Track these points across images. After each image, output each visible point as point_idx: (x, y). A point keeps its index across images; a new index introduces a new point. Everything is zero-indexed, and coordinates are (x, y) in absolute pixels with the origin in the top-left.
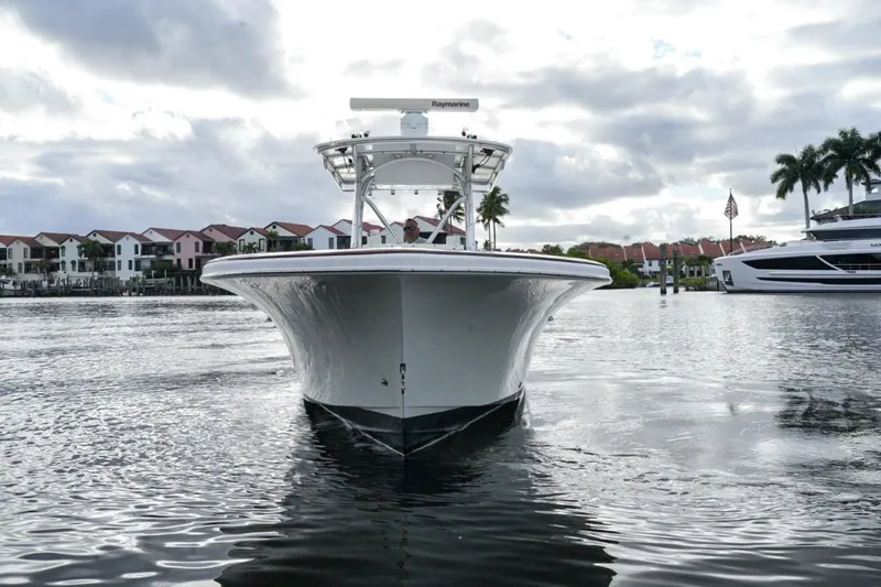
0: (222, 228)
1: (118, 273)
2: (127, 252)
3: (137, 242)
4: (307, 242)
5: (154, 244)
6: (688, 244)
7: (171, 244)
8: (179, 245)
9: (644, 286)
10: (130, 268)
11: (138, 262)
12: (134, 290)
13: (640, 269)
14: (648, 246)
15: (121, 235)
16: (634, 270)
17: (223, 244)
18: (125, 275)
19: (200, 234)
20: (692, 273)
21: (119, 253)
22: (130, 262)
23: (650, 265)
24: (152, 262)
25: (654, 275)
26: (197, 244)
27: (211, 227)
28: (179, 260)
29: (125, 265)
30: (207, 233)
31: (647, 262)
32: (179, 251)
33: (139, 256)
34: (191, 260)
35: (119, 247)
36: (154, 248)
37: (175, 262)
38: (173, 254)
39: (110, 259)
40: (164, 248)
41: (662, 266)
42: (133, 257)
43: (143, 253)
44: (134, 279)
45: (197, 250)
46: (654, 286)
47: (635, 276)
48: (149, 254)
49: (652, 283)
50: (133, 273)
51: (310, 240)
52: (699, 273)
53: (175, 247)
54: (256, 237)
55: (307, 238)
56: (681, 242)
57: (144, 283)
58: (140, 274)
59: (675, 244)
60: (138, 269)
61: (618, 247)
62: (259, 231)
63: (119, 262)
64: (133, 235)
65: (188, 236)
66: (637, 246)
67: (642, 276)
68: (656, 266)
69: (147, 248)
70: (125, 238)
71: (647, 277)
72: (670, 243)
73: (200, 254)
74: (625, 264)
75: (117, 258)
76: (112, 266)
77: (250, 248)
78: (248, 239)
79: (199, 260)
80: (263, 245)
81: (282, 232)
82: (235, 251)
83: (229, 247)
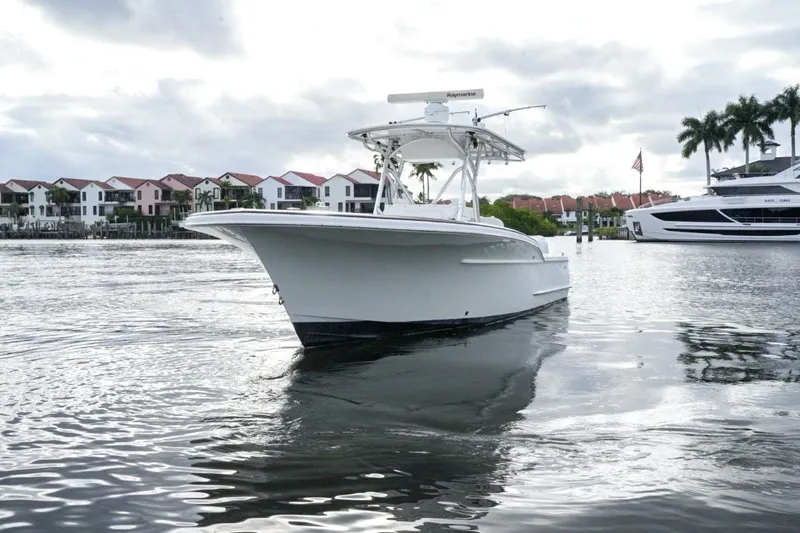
0: (180, 178)
1: (83, 218)
2: (92, 198)
3: (101, 190)
4: (257, 191)
5: (117, 192)
6: (602, 197)
7: (133, 192)
8: (139, 192)
9: (562, 234)
10: (95, 213)
11: (102, 208)
12: (98, 234)
13: (559, 220)
14: (566, 198)
15: (86, 183)
16: (553, 220)
17: (181, 192)
18: (89, 219)
19: (159, 183)
20: (605, 223)
21: (85, 199)
22: (95, 208)
23: (568, 216)
24: (115, 207)
25: (571, 225)
26: (156, 192)
27: (169, 177)
28: (140, 207)
29: (90, 210)
30: (165, 182)
31: (565, 214)
32: (140, 198)
33: (103, 202)
34: (150, 207)
35: (84, 193)
36: (117, 195)
37: (136, 208)
38: (133, 200)
39: (75, 205)
40: (127, 195)
41: (579, 217)
42: (97, 203)
43: (107, 200)
44: (99, 224)
45: (157, 198)
46: (571, 235)
47: (554, 225)
48: (111, 201)
49: (569, 232)
50: (98, 218)
51: (260, 189)
52: (612, 224)
53: (136, 195)
54: (211, 186)
55: (257, 187)
56: (597, 195)
57: (108, 226)
58: (104, 218)
59: (591, 197)
60: (101, 214)
61: (540, 199)
62: (213, 180)
63: (85, 207)
64: (98, 183)
65: (148, 185)
66: (557, 198)
67: (559, 225)
68: (573, 217)
69: (110, 195)
70: (89, 186)
71: (565, 227)
72: (586, 196)
73: (159, 201)
74: (547, 215)
75: (83, 204)
76: (77, 212)
77: (205, 196)
78: (203, 187)
79: (158, 207)
80: (218, 193)
81: (235, 182)
82: (191, 199)
83: (186, 195)
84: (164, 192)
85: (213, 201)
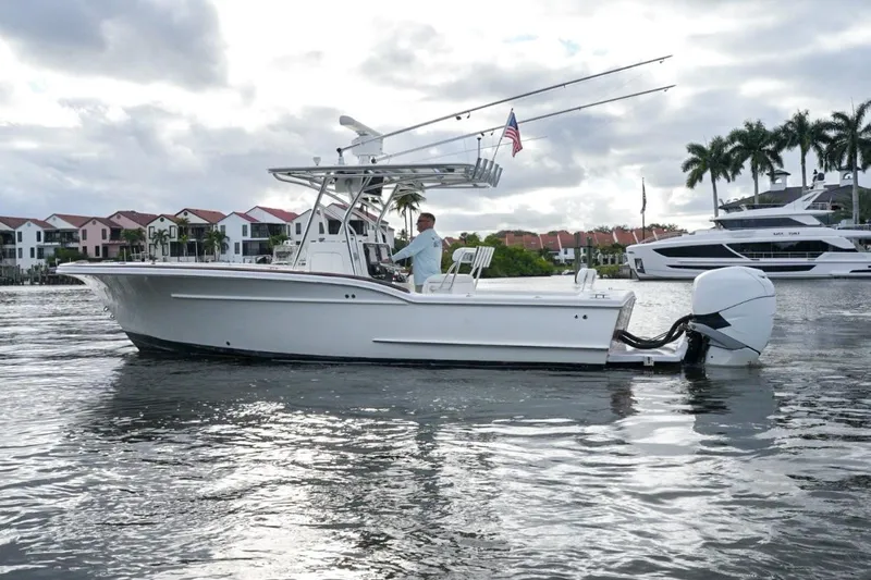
0: (131, 215)
1: (19, 261)
2: (29, 239)
3: (40, 229)
4: (219, 230)
5: (58, 231)
6: (603, 231)
7: (77, 231)
8: (84, 232)
9: (560, 274)
10: (32, 256)
11: (41, 250)
12: (36, 279)
13: (556, 258)
14: (564, 233)
15: (21, 221)
16: (550, 258)
17: (133, 231)
18: (26, 263)
19: (107, 221)
20: (606, 261)
21: (20, 240)
22: (32, 249)
23: (566, 253)
24: (56, 249)
25: (569, 263)
26: (104, 231)
27: (119, 214)
28: (85, 248)
29: (26, 253)
30: (114, 219)
31: (562, 251)
32: (84, 238)
33: (42, 243)
34: (97, 248)
35: (20, 234)
36: (58, 235)
37: (81, 250)
38: (77, 241)
39: (9, 246)
40: (69, 235)
41: (577, 254)
42: (35, 244)
43: (46, 241)
44: (37, 268)
45: (104, 237)
46: (569, 274)
47: (551, 264)
48: (51, 241)
49: (567, 271)
50: (35, 261)
51: (223, 227)
52: (613, 261)
53: (80, 235)
54: (167, 224)
55: (219, 225)
56: (597, 231)
57: (47, 271)
58: (43, 262)
59: (590, 232)
60: (40, 256)
61: (534, 235)
62: (168, 217)
63: (20, 249)
64: (36, 222)
65: (94, 223)
66: (553, 234)
67: (557, 263)
68: (571, 254)
69: (51, 235)
70: (26, 225)
71: (562, 265)
72: (586, 231)
73: (107, 241)
74: (541, 252)
75: (18, 245)
76: (12, 254)
77: (160, 235)
78: (158, 225)
79: (105, 248)
80: (175, 232)
81: (194, 219)
82: (143, 239)
83: (139, 234)
85: (169, 241)
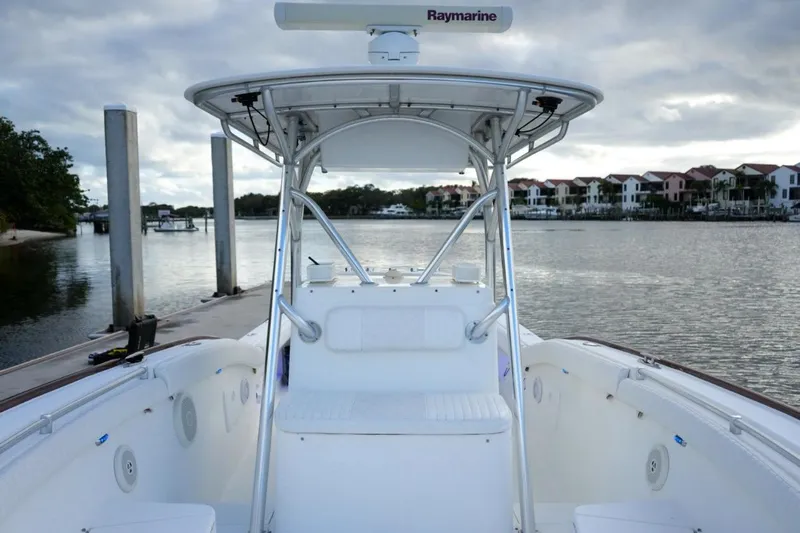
0: (702, 170)
1: (624, 204)
2: (631, 189)
3: (638, 182)
4: (770, 180)
5: (650, 183)
7: (662, 183)
8: (667, 183)
10: (632, 200)
11: (638, 197)
15: (627, 177)
17: (702, 182)
18: (629, 205)
19: (684, 175)
21: (625, 190)
22: (633, 197)
24: (648, 195)
26: (681, 183)
27: (694, 170)
28: (667, 195)
29: (629, 198)
30: (690, 174)
32: (667, 187)
33: (639, 192)
34: (676, 195)
35: (626, 185)
36: (650, 186)
37: (664, 196)
38: (662, 190)
39: (618, 194)
40: (658, 186)
42: (634, 192)
43: (642, 190)
44: (635, 209)
45: (681, 187)
48: (646, 190)
50: (634, 204)
51: (773, 178)
53: (665, 186)
54: (728, 176)
55: (770, 175)
57: (641, 211)
58: (639, 204)
60: (637, 201)
62: (730, 171)
63: (625, 196)
64: (636, 177)
65: (675, 177)
69: (645, 186)
70: (629, 179)
73: (683, 190)
75: (624, 193)
76: (620, 199)
77: (721, 185)
78: (720, 177)
79: (682, 194)
80: (734, 181)
81: (750, 172)
82: (710, 188)
83: (706, 184)
84: (687, 182)
85: (729, 188)
